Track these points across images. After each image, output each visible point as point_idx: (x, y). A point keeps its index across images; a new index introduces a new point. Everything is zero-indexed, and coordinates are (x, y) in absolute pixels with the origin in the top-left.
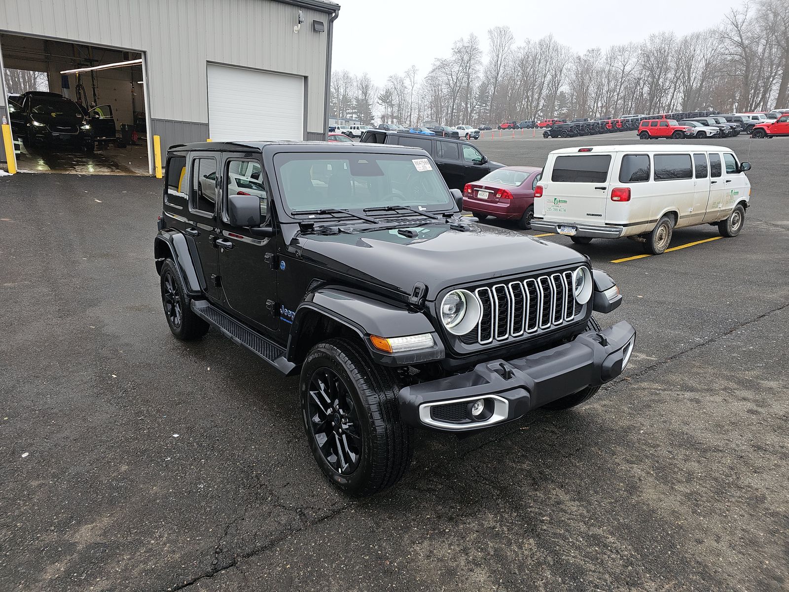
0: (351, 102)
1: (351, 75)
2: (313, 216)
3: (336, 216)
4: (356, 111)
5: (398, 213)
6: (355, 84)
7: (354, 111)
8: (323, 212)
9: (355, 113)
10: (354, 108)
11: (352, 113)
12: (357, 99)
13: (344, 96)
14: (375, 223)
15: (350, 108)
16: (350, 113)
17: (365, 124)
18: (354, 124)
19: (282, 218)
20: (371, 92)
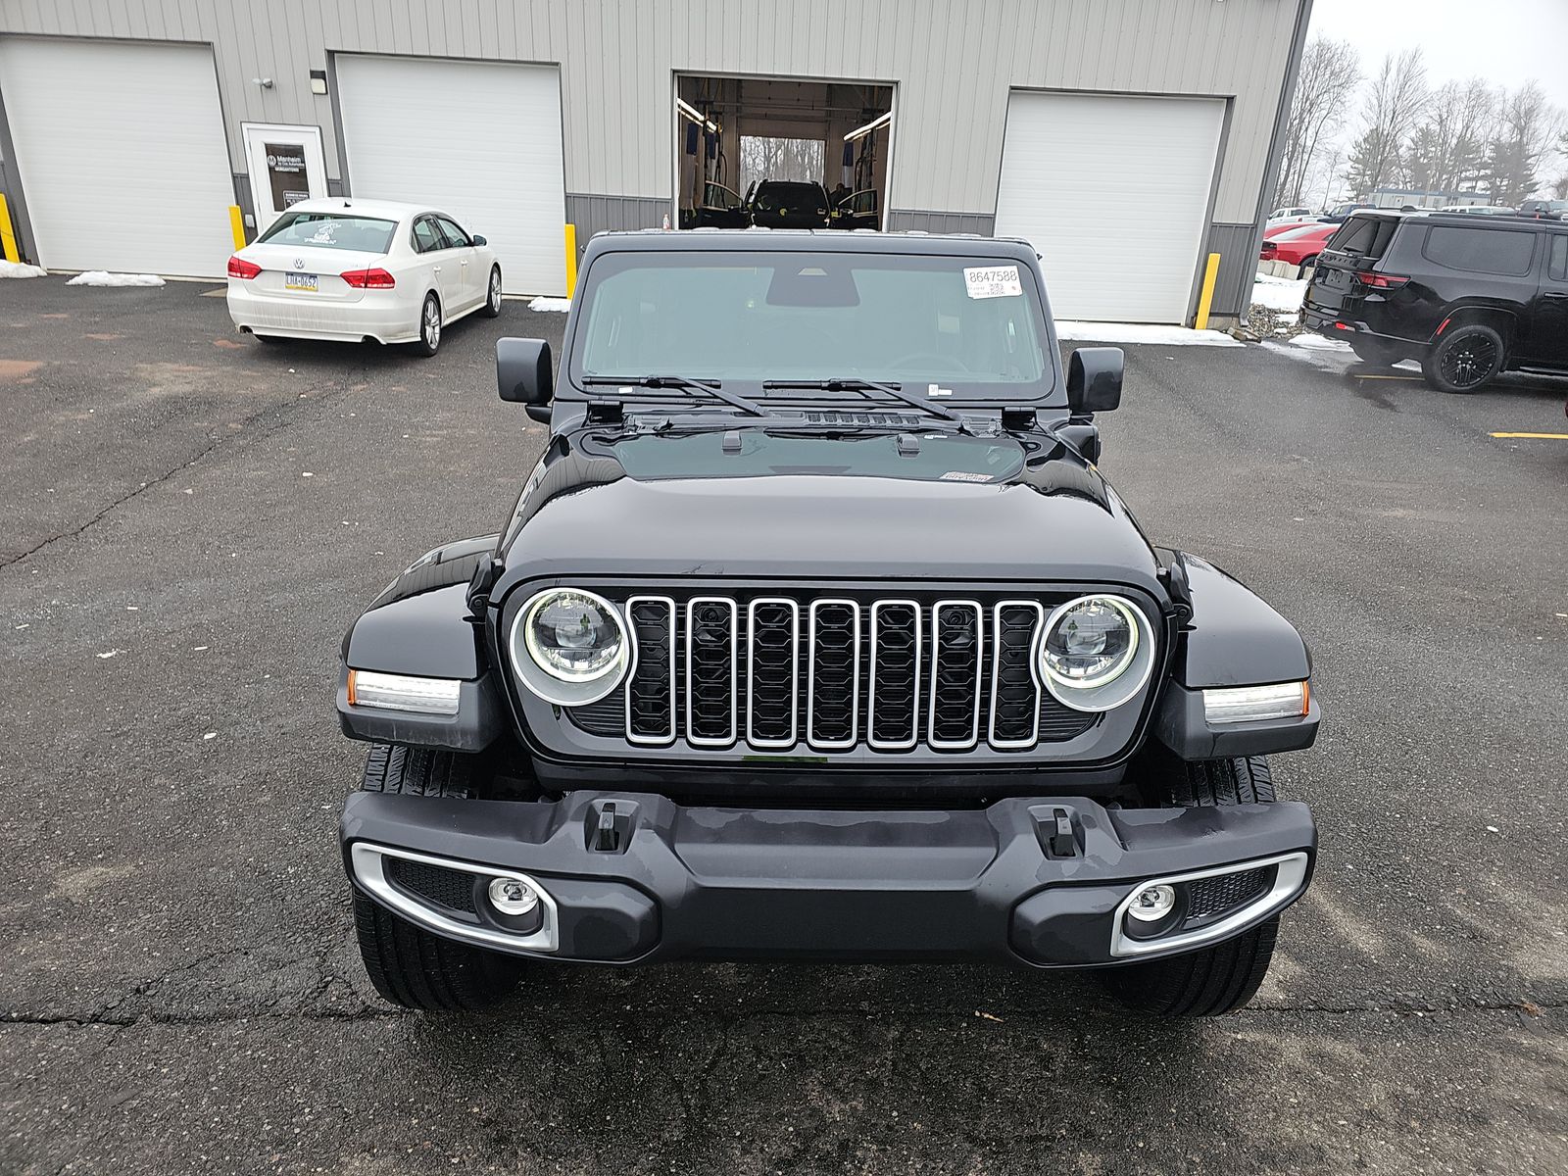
0: (1478, 152)
1: (1490, 88)
2: (628, 390)
3: (694, 394)
4: (1489, 172)
5: (868, 399)
6: (1498, 107)
7: (1482, 172)
8: (654, 383)
9: (1482, 178)
10: (1485, 166)
11: (1477, 179)
12: (1498, 147)
13: (1461, 138)
14: (758, 415)
15: (1473, 165)
16: (1468, 179)
17: (1507, 203)
18: (1472, 204)
19: (560, 387)
20: (1541, 125)
